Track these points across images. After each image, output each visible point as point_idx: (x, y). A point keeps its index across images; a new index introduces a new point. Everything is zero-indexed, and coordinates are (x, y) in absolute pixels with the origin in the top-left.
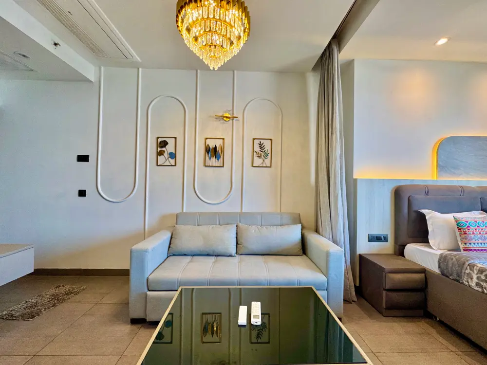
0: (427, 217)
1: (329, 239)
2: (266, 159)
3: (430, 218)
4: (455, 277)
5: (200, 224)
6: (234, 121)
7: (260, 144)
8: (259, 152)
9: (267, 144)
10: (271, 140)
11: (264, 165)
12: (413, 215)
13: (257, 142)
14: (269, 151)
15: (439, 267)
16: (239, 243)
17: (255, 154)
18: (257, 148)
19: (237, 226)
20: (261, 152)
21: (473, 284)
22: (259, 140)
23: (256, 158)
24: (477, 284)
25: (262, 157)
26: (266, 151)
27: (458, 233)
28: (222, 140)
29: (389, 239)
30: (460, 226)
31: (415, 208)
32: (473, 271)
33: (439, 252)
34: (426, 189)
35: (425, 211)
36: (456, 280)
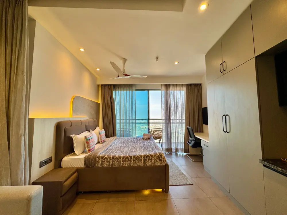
0: (73, 139)
3: (75, 139)
4: (93, 165)
15: (85, 163)
21: (99, 165)
24: (101, 164)
27: (86, 144)
29: (53, 160)
30: (87, 140)
31: (68, 135)
32: (99, 159)
33: (83, 156)
34: (71, 123)
35: (72, 136)
36: (93, 167)
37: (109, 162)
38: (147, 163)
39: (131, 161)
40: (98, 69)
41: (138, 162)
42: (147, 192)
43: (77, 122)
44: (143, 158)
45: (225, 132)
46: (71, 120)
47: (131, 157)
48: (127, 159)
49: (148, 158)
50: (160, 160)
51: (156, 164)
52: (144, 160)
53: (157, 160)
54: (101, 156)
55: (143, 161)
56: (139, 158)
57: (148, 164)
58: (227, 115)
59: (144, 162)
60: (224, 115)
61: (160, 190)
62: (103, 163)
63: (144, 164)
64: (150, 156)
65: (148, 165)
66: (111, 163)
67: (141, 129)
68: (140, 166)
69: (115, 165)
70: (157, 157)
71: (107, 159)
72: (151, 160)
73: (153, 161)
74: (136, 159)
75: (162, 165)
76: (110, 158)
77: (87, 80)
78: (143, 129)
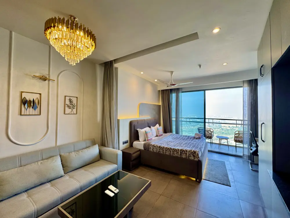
0: (139, 131)
1: (111, 148)
2: (73, 109)
3: (140, 131)
4: (148, 149)
5: (22, 165)
6: (50, 82)
7: (70, 100)
8: (69, 105)
9: (74, 100)
10: (77, 98)
11: (73, 113)
12: (135, 131)
13: (67, 98)
14: (76, 104)
15: (144, 147)
16: (64, 166)
17: (66, 106)
18: (68, 102)
19: (60, 156)
20: (71, 105)
21: (151, 150)
22: (69, 97)
23: (67, 108)
24: (153, 150)
25: (71, 108)
26: (73, 105)
27: (146, 135)
28: (39, 95)
29: (129, 142)
30: (146, 133)
31: (135, 129)
32: (151, 146)
33: (143, 143)
34: (138, 121)
35: (138, 129)
36: (148, 150)
37: (157, 149)
39: (171, 152)
40: (156, 80)
41: (176, 154)
42: (183, 177)
43: (142, 120)
44: (180, 151)
46: (138, 119)
47: (171, 149)
48: (168, 150)
49: (183, 152)
50: (194, 156)
51: (190, 158)
53: (191, 155)
54: (152, 144)
55: (179, 153)
56: (177, 151)
57: (183, 156)
59: (181, 155)
61: (194, 179)
62: (154, 149)
64: (185, 151)
66: (158, 150)
67: (223, 128)
68: (177, 156)
69: (160, 152)
70: (191, 153)
71: (156, 147)
72: (186, 154)
73: (188, 155)
74: (175, 151)
75: (195, 160)
76: (157, 147)
77: (149, 89)
78: (224, 128)
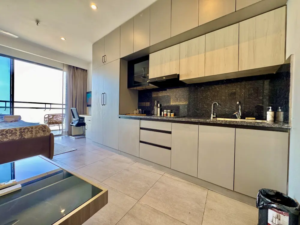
38: (25, 135)
44: (18, 130)
45: (103, 105)
50: (43, 131)
51: (38, 135)
52: (21, 132)
53: (40, 131)
56: (12, 131)
58: (105, 93)
59: (21, 135)
60: (103, 93)
63: (20, 137)
64: (29, 128)
65: (26, 137)
68: (13, 140)
70: (39, 128)
72: (32, 131)
73: (34, 132)
75: (45, 135)
